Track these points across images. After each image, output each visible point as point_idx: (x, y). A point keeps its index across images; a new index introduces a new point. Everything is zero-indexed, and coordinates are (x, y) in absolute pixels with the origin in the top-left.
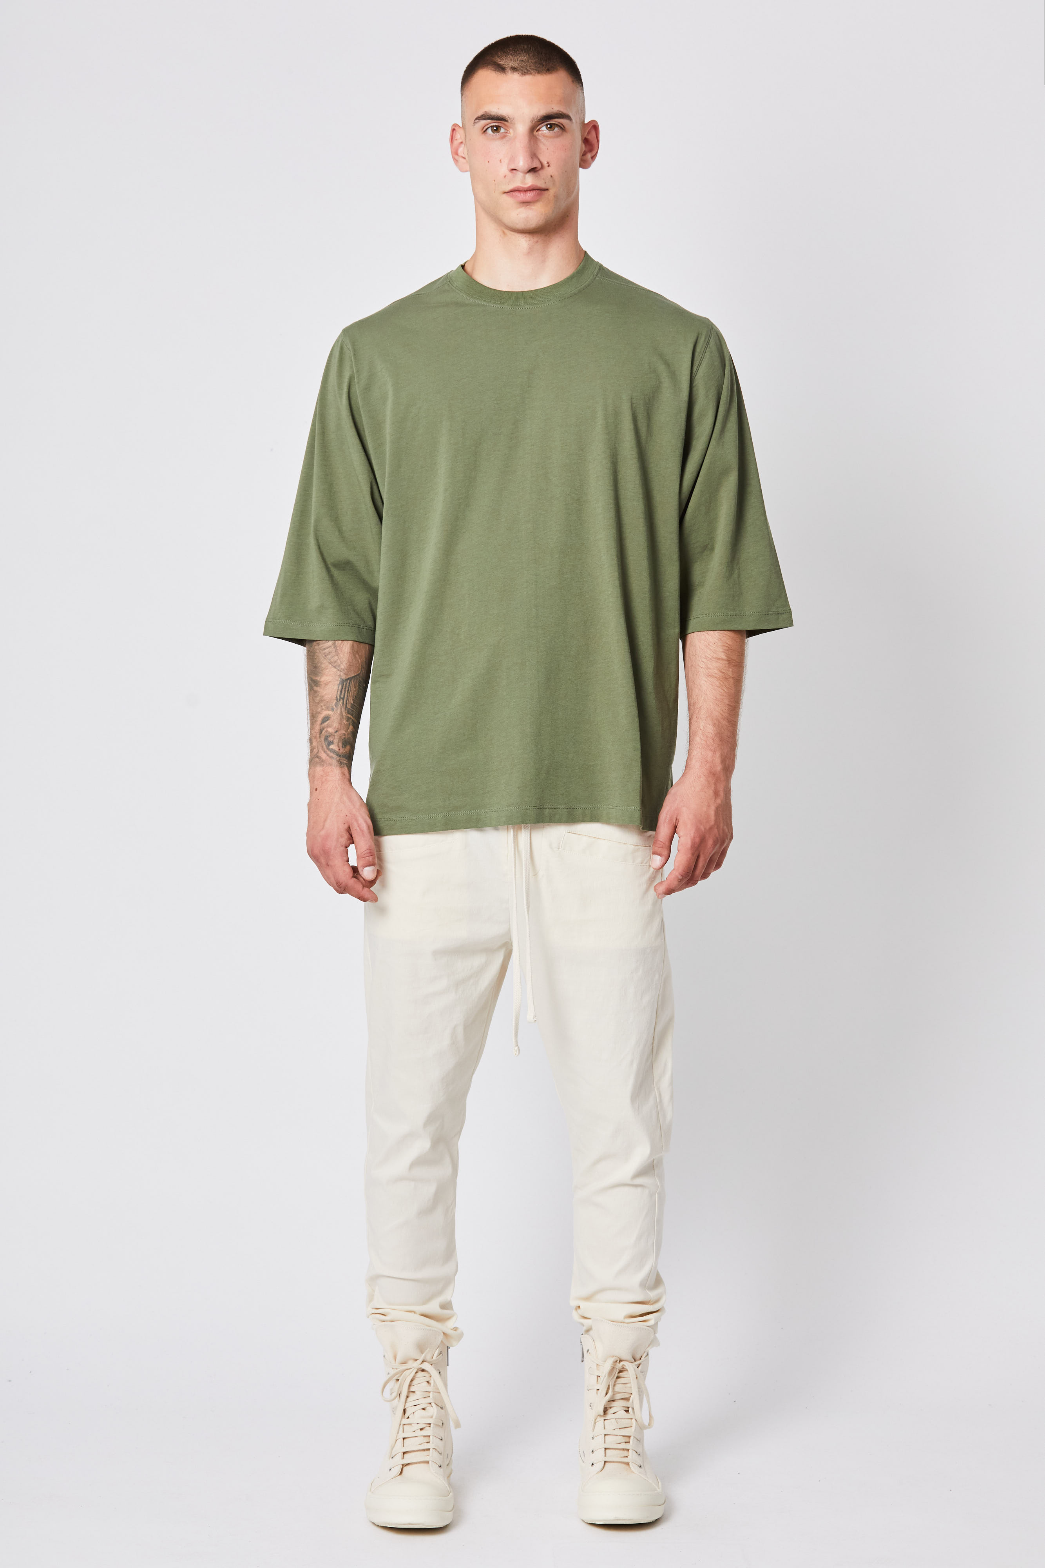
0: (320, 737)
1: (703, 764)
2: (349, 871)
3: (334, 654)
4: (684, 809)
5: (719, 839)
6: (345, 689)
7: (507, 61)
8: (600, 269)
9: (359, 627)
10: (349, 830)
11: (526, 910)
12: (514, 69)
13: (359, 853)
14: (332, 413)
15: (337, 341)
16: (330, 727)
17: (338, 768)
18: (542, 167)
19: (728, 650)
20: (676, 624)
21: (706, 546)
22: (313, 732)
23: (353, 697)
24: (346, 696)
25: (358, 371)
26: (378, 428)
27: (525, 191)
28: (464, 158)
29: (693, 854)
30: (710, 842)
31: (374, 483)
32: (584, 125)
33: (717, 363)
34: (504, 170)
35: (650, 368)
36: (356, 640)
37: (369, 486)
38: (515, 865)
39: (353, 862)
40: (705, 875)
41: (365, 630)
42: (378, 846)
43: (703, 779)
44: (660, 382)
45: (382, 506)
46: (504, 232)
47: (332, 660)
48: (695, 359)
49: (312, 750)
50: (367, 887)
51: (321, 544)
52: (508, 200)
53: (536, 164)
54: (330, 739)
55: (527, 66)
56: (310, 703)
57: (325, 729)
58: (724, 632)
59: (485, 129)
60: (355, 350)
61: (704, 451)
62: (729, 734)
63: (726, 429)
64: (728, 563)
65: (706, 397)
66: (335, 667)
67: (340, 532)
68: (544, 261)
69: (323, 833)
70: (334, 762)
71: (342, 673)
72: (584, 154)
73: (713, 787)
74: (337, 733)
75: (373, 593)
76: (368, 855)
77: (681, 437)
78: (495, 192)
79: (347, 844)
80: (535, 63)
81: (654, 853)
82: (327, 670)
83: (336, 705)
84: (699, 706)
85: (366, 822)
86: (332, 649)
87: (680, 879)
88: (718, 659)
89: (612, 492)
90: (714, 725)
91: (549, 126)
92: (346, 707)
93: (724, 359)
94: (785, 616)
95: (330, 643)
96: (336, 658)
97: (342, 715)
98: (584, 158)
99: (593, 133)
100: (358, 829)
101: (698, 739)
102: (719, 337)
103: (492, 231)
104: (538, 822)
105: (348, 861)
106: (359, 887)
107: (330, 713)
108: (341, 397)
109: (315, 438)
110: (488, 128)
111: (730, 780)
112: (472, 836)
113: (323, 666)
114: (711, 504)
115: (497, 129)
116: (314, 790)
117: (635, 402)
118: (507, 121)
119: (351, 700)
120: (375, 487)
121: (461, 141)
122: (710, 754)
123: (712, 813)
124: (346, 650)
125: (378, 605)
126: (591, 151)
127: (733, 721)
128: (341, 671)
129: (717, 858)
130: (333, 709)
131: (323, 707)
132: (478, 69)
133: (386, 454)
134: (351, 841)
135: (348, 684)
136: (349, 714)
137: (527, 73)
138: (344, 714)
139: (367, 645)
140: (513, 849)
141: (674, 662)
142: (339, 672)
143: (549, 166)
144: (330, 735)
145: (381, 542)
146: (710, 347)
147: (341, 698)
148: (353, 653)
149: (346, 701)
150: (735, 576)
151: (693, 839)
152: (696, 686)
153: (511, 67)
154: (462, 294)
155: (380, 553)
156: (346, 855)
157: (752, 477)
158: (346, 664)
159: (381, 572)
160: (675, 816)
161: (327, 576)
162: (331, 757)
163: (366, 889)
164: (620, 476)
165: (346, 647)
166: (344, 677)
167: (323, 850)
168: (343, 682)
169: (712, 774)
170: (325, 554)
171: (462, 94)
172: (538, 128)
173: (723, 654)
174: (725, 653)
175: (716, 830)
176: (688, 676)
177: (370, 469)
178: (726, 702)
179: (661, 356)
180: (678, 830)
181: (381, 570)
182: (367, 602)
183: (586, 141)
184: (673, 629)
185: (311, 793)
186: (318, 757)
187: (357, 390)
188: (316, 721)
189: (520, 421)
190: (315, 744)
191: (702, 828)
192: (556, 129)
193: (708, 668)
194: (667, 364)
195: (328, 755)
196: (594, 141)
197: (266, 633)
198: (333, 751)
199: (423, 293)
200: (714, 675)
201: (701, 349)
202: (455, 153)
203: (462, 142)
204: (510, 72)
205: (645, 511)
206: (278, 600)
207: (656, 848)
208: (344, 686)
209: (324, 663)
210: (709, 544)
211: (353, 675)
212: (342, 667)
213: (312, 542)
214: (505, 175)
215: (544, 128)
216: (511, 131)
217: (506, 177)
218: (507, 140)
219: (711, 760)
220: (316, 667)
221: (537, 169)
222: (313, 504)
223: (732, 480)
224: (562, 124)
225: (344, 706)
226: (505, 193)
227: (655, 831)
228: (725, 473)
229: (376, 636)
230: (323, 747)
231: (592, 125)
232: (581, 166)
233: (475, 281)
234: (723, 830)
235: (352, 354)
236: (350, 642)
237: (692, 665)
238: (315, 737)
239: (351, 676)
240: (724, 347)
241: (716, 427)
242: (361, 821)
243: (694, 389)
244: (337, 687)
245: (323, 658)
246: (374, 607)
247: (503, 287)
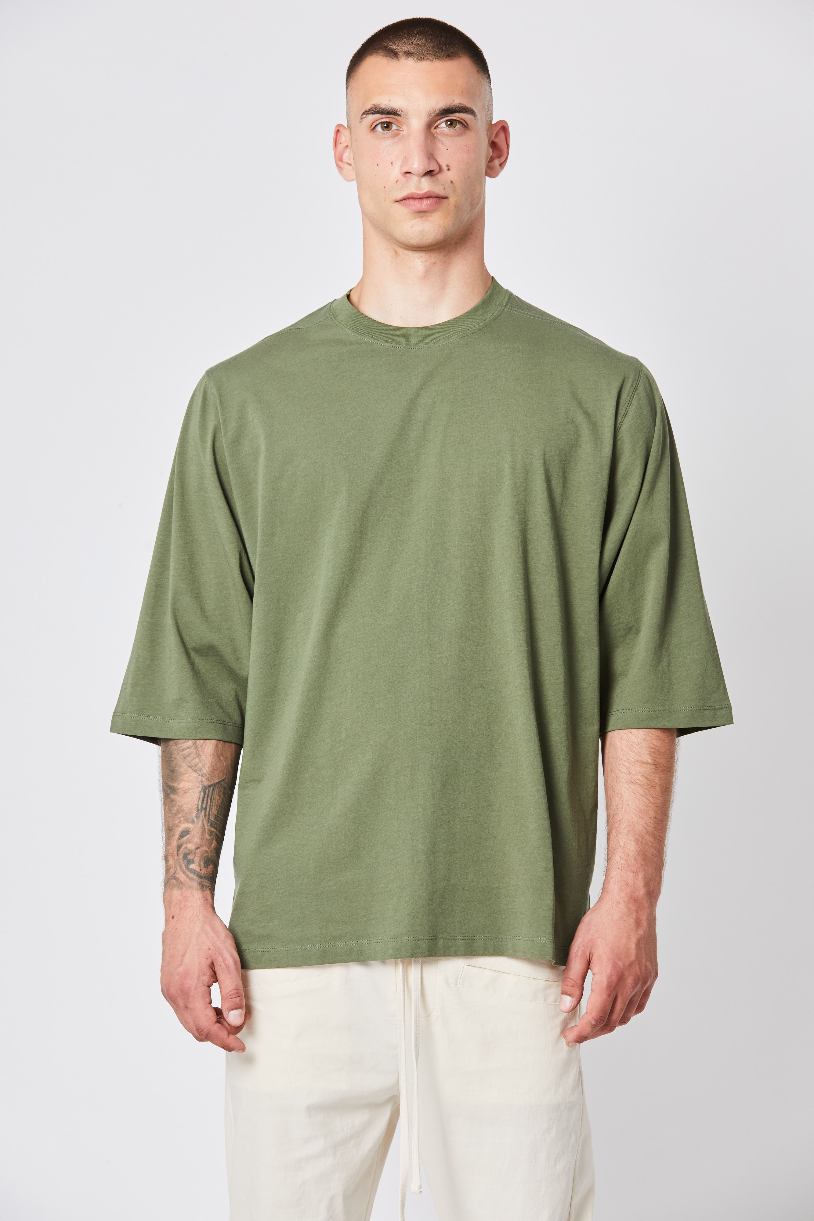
0: (178, 854)
1: (623, 888)
2: (212, 1014)
3: (194, 756)
4: (599, 941)
5: (640, 977)
6: (208, 797)
7: (400, 46)
8: (509, 299)
9: (224, 724)
10: (212, 966)
11: (414, 1058)
12: (408, 54)
13: (224, 993)
14: (192, 470)
15: (199, 385)
16: (190, 842)
17: (199, 892)
18: (441, 170)
19: (654, 752)
20: (595, 720)
21: (631, 628)
22: (169, 848)
23: (217, 807)
24: (208, 806)
25: (224, 421)
26: (248, 489)
27: (420, 198)
28: (350, 165)
29: (609, 996)
30: (630, 981)
31: (243, 554)
32: (490, 125)
33: (646, 411)
34: (396, 172)
35: (567, 418)
36: (221, 739)
37: (237, 556)
38: (404, 1004)
39: (217, 1003)
40: (624, 1020)
41: (230, 727)
42: (245, 981)
43: (622, 906)
44: (579, 435)
45: (252, 580)
46: (396, 252)
47: (193, 763)
48: (621, 407)
49: (167, 870)
50: (233, 1034)
51: (180, 624)
52: (401, 211)
53: (434, 167)
54: (190, 857)
55: (423, 50)
56: (165, 813)
57: (184, 846)
58: (650, 730)
59: (373, 126)
60: (220, 396)
61: (629, 517)
62: (654, 852)
63: (656, 490)
64: (655, 648)
65: (632, 453)
66: (196, 771)
67: (202, 610)
68: (443, 288)
69: (181, 969)
70: (195, 884)
71: (204, 779)
72: (491, 160)
73: (634, 915)
74: (199, 850)
75: (242, 683)
76: (234, 996)
77: (602, 501)
78: (385, 201)
79: (210, 983)
80: (433, 47)
81: (564, 993)
82: (186, 775)
83: (196, 817)
84: (619, 818)
85: (232, 956)
86: (193, 750)
87: (594, 1025)
88: (643, 763)
89: (520, 566)
90: (637, 841)
91: (449, 123)
92: (209, 819)
93: (655, 404)
94: (723, 712)
95: (190, 743)
96: (197, 760)
97: (204, 829)
98: (491, 164)
99: (502, 135)
100: (223, 964)
101: (617, 858)
102: (649, 382)
103: (382, 250)
104: (431, 955)
105: (210, 1003)
106: (223, 1034)
107: (190, 826)
108: (204, 452)
109: (173, 499)
110: (377, 125)
111: (656, 906)
112: (356, 971)
113: (182, 770)
114: (636, 578)
115: (387, 126)
116: (170, 918)
117: (548, 458)
118: (399, 115)
119: (214, 811)
120: (244, 558)
121: (346, 144)
122: (631, 876)
123: (633, 946)
124: (209, 752)
125: (248, 697)
126: (499, 157)
127: (659, 836)
128: (202, 776)
129: (638, 999)
130: (193, 822)
131: (182, 819)
132: (366, 57)
133: (257, 520)
134: (215, 978)
135: (211, 792)
136: (212, 827)
137: (423, 58)
138: (206, 827)
139: (233, 745)
140: (402, 986)
141: (592, 765)
142: (200, 778)
143: (448, 170)
144: (191, 852)
145: (251, 623)
146: (638, 393)
147: (202, 808)
148: (218, 754)
149: (209, 812)
150: (664, 664)
151: (610, 977)
152: (616, 795)
153: (405, 52)
154: (346, 329)
155: (250, 636)
156: (208, 996)
157: (686, 546)
158: (209, 768)
159: (251, 660)
160: (589, 949)
161: (188, 663)
162: (191, 879)
163: (231, 1037)
164: (530, 546)
165: (209, 747)
166: (206, 783)
167: (181, 990)
168: (205, 789)
169: (634, 899)
170: (185, 637)
171: (347, 88)
172: (436, 124)
173: (648, 756)
174: (651, 755)
175: (637, 967)
176: (607, 782)
177: (238, 537)
178: (652, 813)
179: (580, 404)
180: (591, 966)
181: (251, 656)
182: (233, 694)
183: (493, 145)
184: (591, 728)
185: (167, 921)
186: (175, 878)
187: (224, 444)
188: (173, 835)
189: (414, 482)
190: (171, 862)
191: (620, 964)
192: (458, 126)
193: (630, 773)
194: (588, 415)
195: (187, 876)
196: (504, 146)
197: (115, 728)
198: (194, 872)
199: (300, 327)
200: (638, 781)
201: (628, 395)
202: (339, 159)
203: (347, 146)
204: (403, 58)
205: (559, 587)
206: (128, 691)
207: (566, 987)
208: (207, 793)
209: (183, 767)
210: (633, 626)
211: (217, 781)
212: (204, 771)
213: (169, 622)
214: (397, 180)
215: (444, 125)
216: (404, 128)
217: (398, 182)
218: (399, 139)
219: (632, 882)
220: (173, 771)
221: (434, 173)
222: (171, 577)
223: (662, 550)
224: (466, 123)
225: (207, 818)
226: (397, 201)
227: (565, 966)
228: (654, 541)
229: (245, 734)
230: (181, 866)
231: (501, 126)
232: (487, 174)
233: (361, 313)
234: (646, 966)
235: (218, 400)
236: (213, 741)
237: (612, 770)
238: (172, 855)
239: (215, 782)
240: (655, 393)
241: (643, 488)
242: (227, 955)
243: (619, 443)
244: (199, 795)
245: (181, 761)
246: (242, 700)
247: (396, 322)
